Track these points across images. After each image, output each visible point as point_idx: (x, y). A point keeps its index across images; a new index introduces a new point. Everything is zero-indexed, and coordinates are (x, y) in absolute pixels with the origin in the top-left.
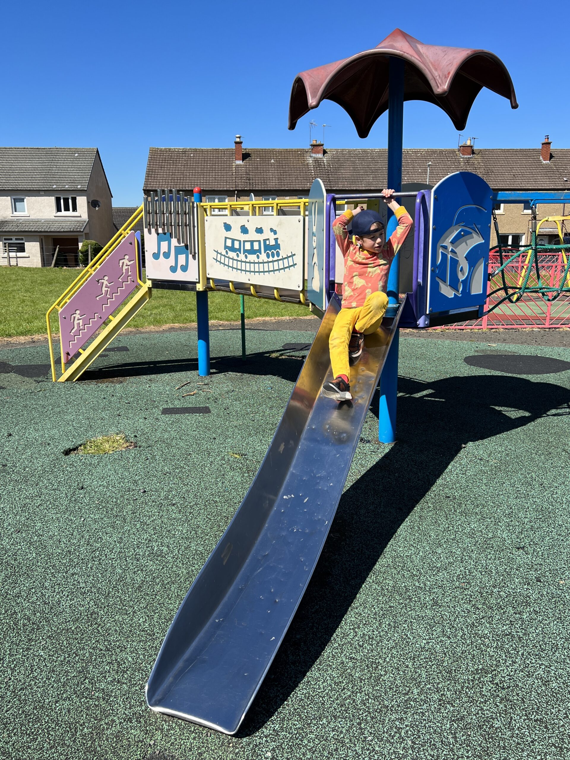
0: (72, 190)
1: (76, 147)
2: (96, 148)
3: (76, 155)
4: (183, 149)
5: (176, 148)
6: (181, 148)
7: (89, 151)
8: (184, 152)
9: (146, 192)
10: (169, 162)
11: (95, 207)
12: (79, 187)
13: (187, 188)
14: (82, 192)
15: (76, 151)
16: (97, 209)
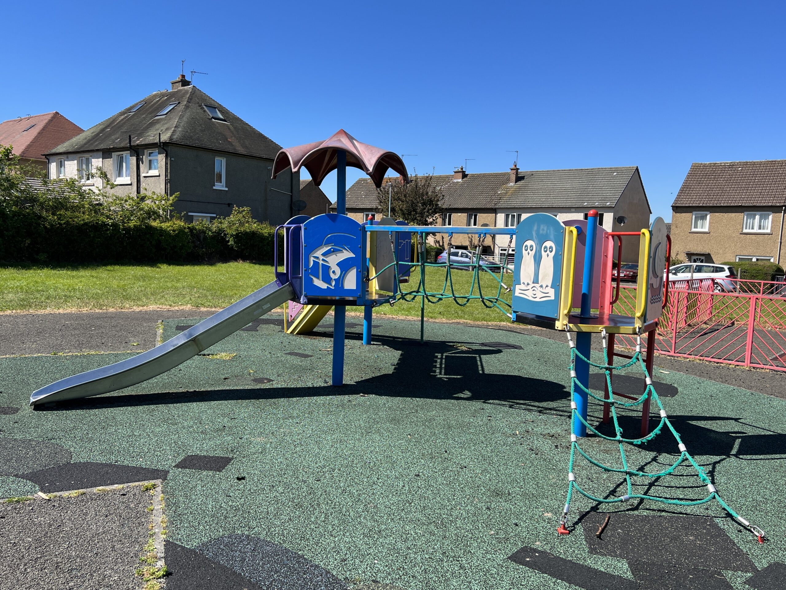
0: (601, 207)
1: (616, 167)
2: (636, 166)
3: (615, 174)
4: (731, 163)
5: (722, 162)
6: (728, 162)
7: (628, 169)
8: (732, 166)
9: (675, 208)
10: (710, 177)
11: (621, 223)
12: (608, 204)
13: (722, 204)
14: (609, 209)
15: (616, 170)
16: (622, 224)
